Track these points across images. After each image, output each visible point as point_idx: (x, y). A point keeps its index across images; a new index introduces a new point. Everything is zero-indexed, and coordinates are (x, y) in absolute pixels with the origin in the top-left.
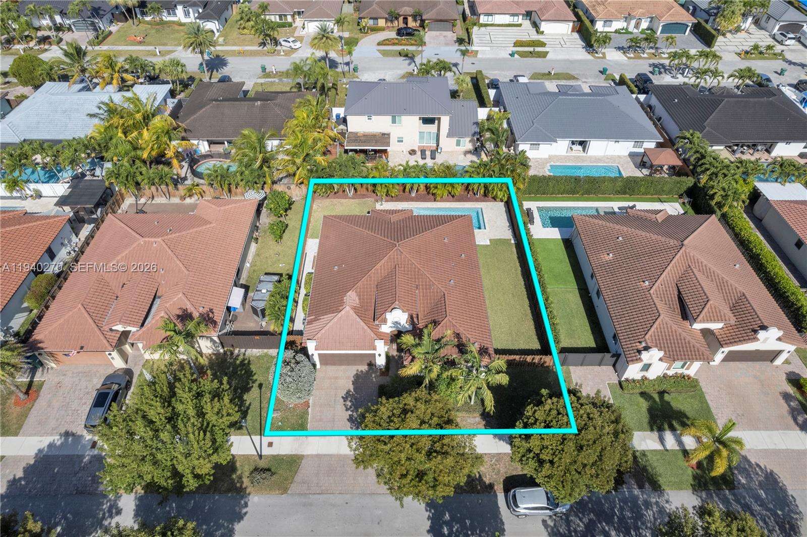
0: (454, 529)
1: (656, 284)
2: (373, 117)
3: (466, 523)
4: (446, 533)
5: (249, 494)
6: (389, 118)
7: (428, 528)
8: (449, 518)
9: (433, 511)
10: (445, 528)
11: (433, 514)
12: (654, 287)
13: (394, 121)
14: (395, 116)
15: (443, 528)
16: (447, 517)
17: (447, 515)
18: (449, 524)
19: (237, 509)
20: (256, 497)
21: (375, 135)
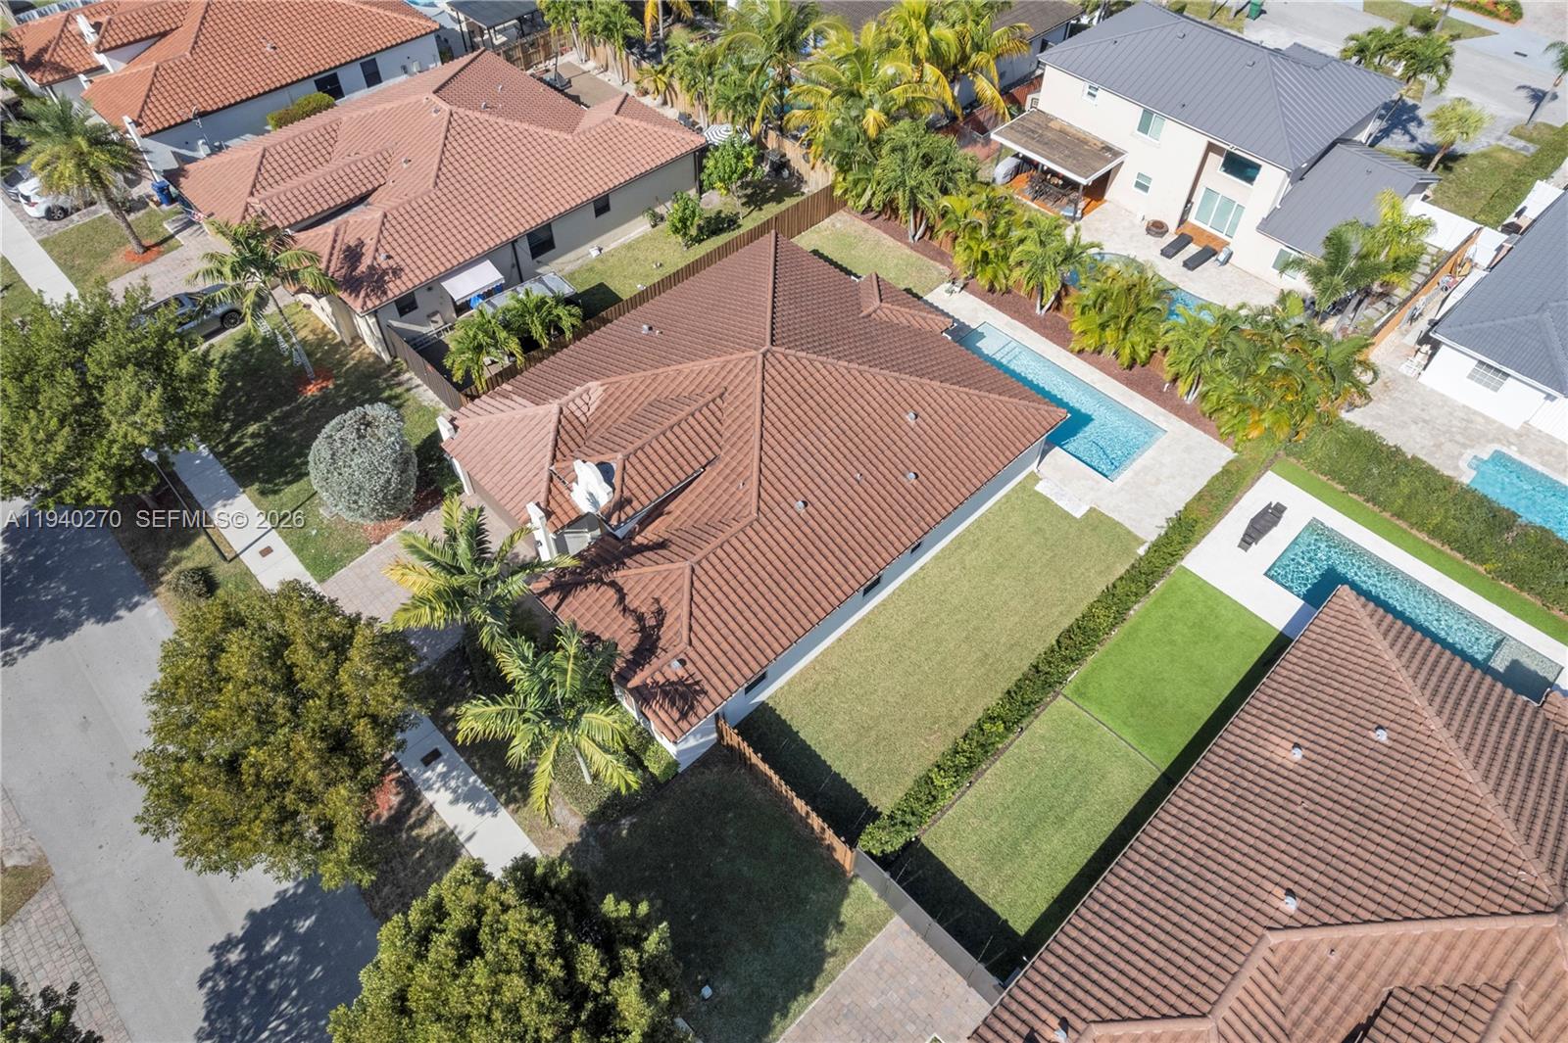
0: (284, 958)
1: (1315, 935)
2: (1101, 93)
3: (312, 970)
4: (267, 948)
5: (155, 596)
6: (1135, 112)
7: (258, 909)
8: (302, 930)
9: (300, 890)
10: (277, 939)
11: (295, 894)
12: (1295, 936)
13: (1144, 127)
14: (1152, 113)
15: (275, 935)
16: (304, 925)
17: (308, 923)
18: (290, 939)
19: (120, 601)
20: (155, 610)
21: (1086, 142)
